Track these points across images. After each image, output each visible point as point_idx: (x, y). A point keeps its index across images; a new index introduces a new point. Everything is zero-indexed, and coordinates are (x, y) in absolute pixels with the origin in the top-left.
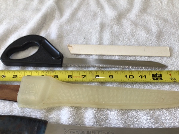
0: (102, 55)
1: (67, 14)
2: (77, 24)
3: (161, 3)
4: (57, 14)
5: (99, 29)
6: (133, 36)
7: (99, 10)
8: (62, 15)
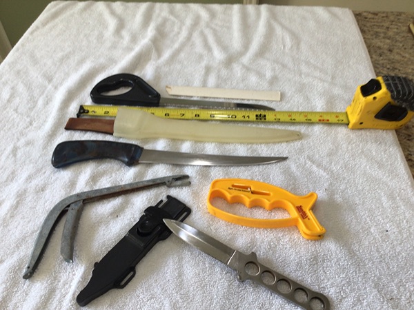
0: (205, 97)
1: (166, 55)
2: (178, 67)
3: (284, 47)
4: (154, 55)
5: (203, 72)
6: (243, 80)
7: (205, 52)
8: (159, 55)
